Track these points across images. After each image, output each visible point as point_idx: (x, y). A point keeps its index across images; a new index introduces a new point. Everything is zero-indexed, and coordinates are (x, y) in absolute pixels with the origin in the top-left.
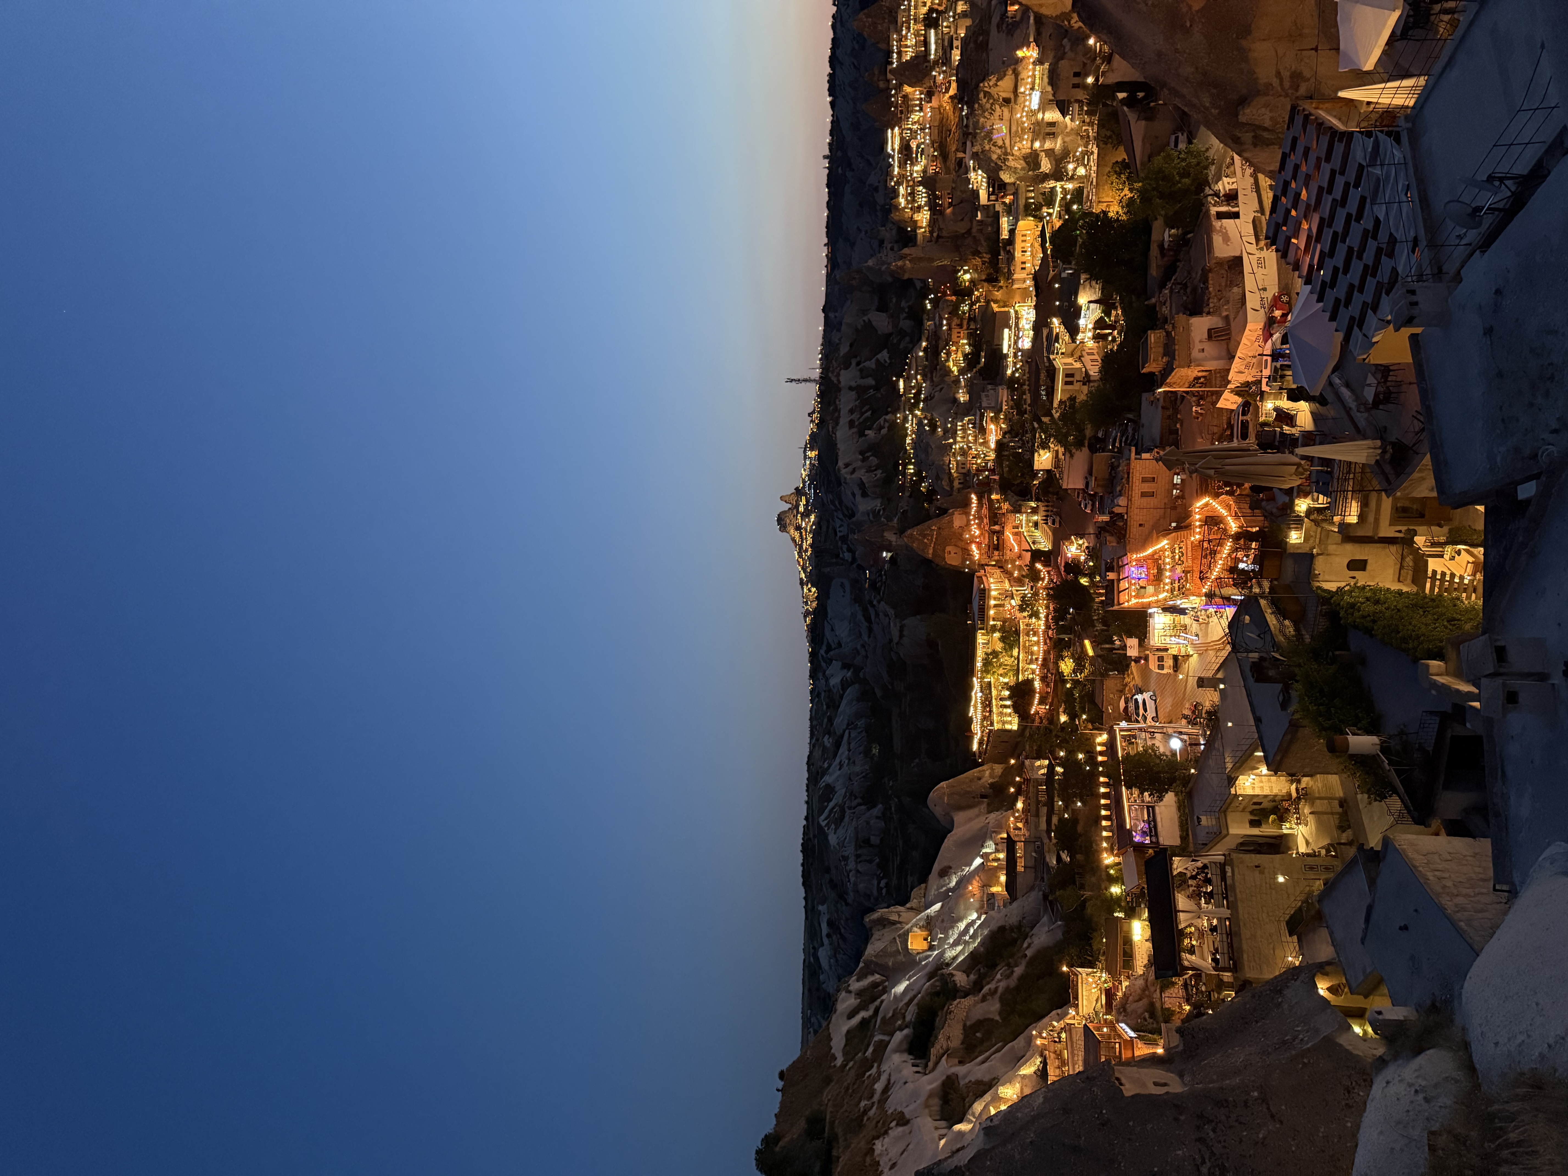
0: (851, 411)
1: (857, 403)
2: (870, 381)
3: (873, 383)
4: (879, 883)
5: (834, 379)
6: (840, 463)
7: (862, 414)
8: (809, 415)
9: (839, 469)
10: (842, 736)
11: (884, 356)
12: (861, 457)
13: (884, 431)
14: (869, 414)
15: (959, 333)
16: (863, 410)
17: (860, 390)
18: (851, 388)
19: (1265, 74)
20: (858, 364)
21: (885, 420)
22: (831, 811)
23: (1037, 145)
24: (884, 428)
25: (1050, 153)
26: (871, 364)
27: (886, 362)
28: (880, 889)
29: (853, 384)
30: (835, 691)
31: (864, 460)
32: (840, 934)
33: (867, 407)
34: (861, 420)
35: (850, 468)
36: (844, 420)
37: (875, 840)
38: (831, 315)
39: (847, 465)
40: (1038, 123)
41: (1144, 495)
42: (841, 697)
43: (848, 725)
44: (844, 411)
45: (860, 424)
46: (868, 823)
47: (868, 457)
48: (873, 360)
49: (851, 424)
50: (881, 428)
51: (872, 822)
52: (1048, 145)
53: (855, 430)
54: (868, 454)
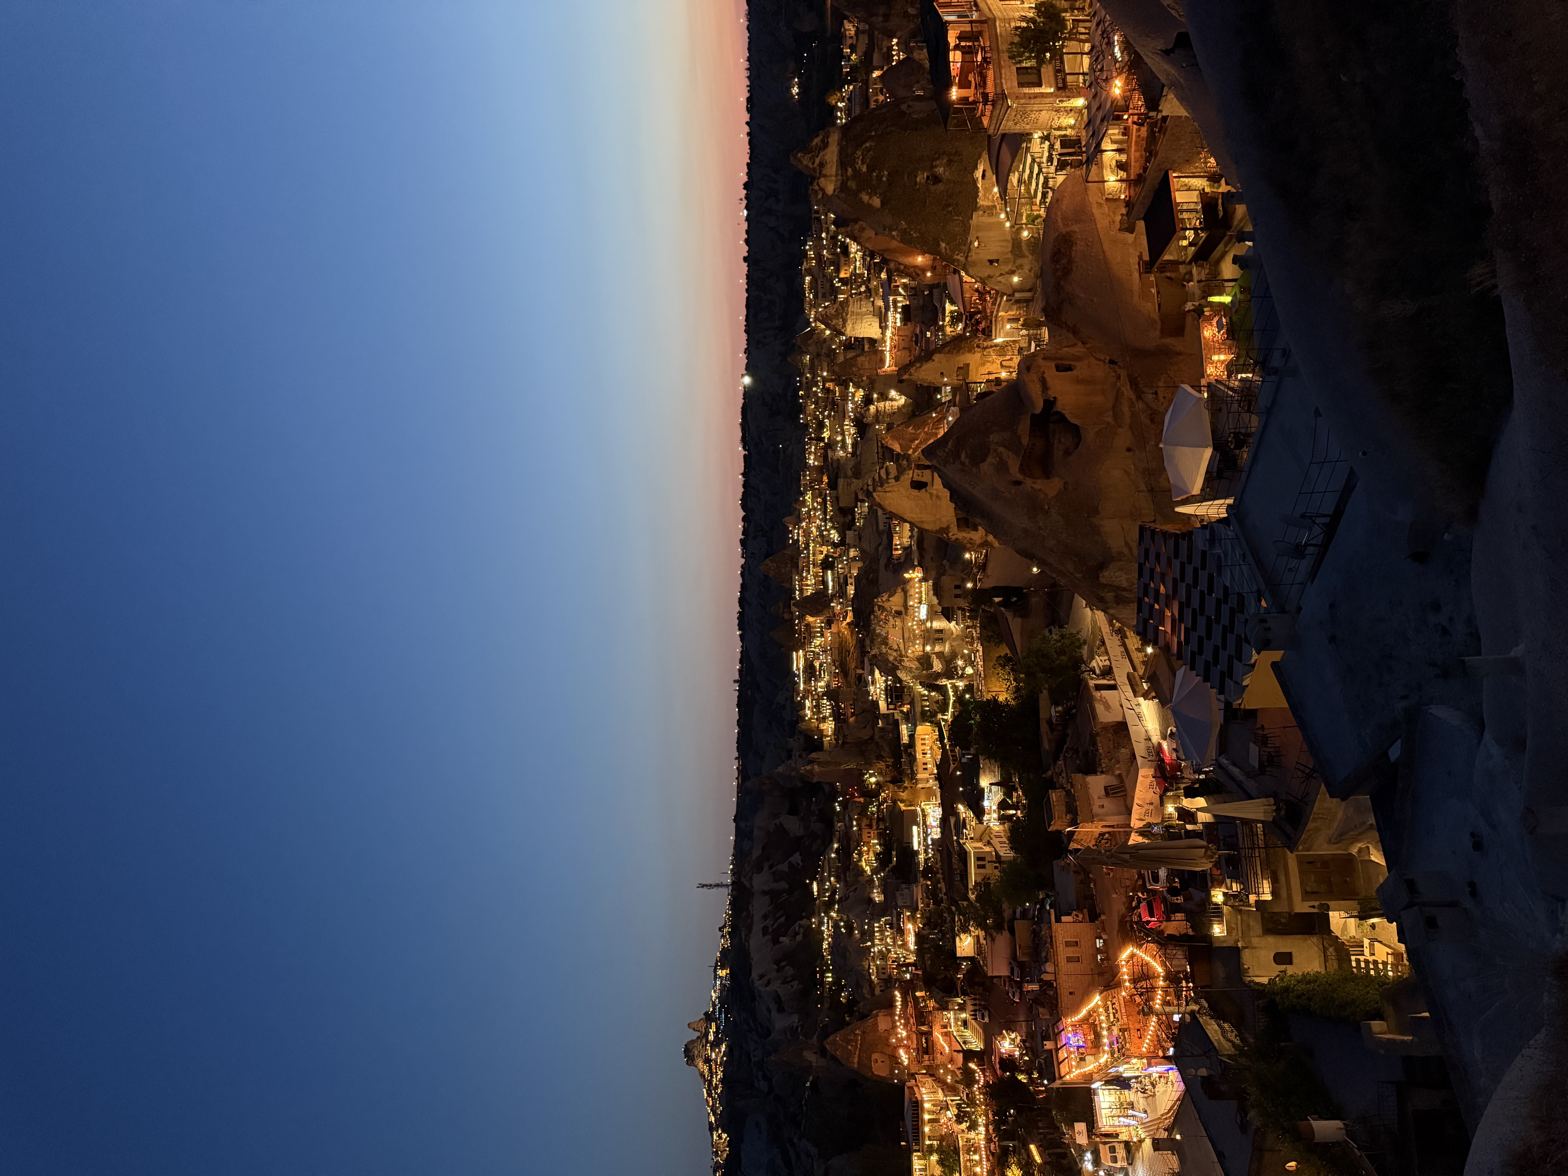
0: (765, 917)
1: (770, 908)
2: (784, 885)
3: (787, 886)
5: (747, 885)
6: (754, 975)
7: (776, 919)
8: (721, 929)
9: (752, 981)
11: (796, 858)
12: (775, 967)
13: (799, 938)
14: (783, 919)
15: (869, 833)
16: (777, 916)
17: (773, 894)
18: (764, 893)
19: (1116, 543)
20: (771, 867)
21: (800, 926)
23: (928, 648)
24: (798, 934)
25: (940, 655)
26: (784, 867)
27: (798, 864)
29: (766, 888)
31: (779, 970)
33: (781, 912)
34: (775, 926)
35: (765, 980)
36: (757, 927)
38: (743, 824)
39: (761, 977)
40: (928, 631)
41: (1069, 960)
44: (757, 917)
45: (774, 930)
47: (784, 967)
48: (786, 863)
49: (765, 931)
50: (797, 934)
52: (937, 649)
53: (768, 937)
54: (783, 964)
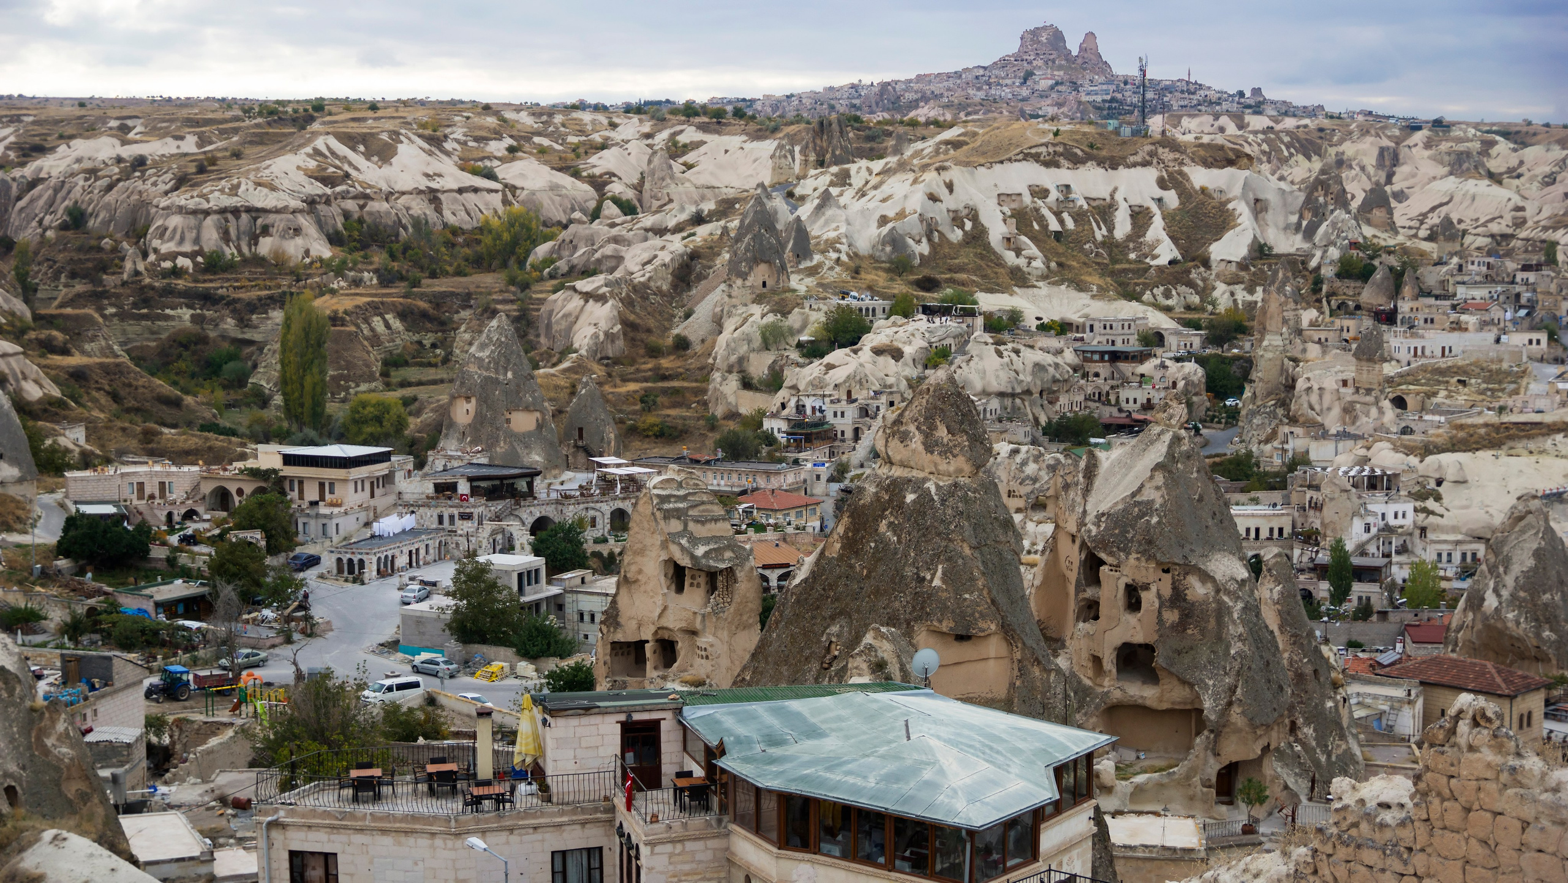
0: (1066, 191)
1: (1081, 202)
2: (1123, 227)
4: (185, 255)
5: (1139, 157)
6: (955, 174)
7: (1058, 214)
9: (946, 169)
10: (490, 175)
11: (1166, 252)
12: (965, 212)
13: (1010, 257)
14: (1054, 226)
16: (1065, 215)
17: (1105, 211)
18: (1113, 190)
20: (1162, 204)
21: (1030, 259)
22: (344, 159)
24: (1018, 255)
26: (1155, 230)
27: (1155, 257)
28: (173, 256)
30: (593, 160)
31: (957, 220)
32: (119, 180)
33: (1070, 224)
34: (1045, 212)
35: (943, 192)
37: (265, 246)
39: (950, 187)
42: (576, 174)
43: (513, 189)
44: (1064, 175)
45: (1037, 210)
46: (297, 231)
47: (962, 226)
48: (1163, 234)
49: (1041, 193)
50: (1018, 252)
51: (299, 241)
53: (1027, 199)
54: (968, 225)
